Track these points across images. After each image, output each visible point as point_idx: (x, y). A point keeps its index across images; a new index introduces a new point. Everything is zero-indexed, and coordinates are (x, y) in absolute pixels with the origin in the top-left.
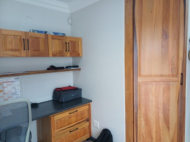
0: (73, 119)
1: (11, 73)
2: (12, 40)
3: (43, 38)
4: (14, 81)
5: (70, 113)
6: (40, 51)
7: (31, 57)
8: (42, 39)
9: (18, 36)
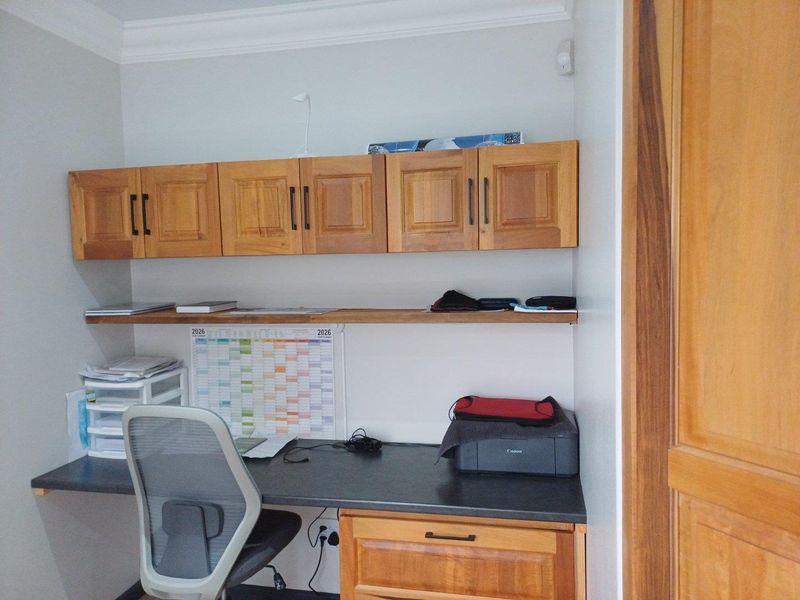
0: (449, 572)
1: (268, 310)
2: (258, 196)
3: (369, 174)
4: (317, 341)
5: (429, 535)
6: (352, 230)
7: (317, 254)
8: (363, 180)
9: (277, 179)
